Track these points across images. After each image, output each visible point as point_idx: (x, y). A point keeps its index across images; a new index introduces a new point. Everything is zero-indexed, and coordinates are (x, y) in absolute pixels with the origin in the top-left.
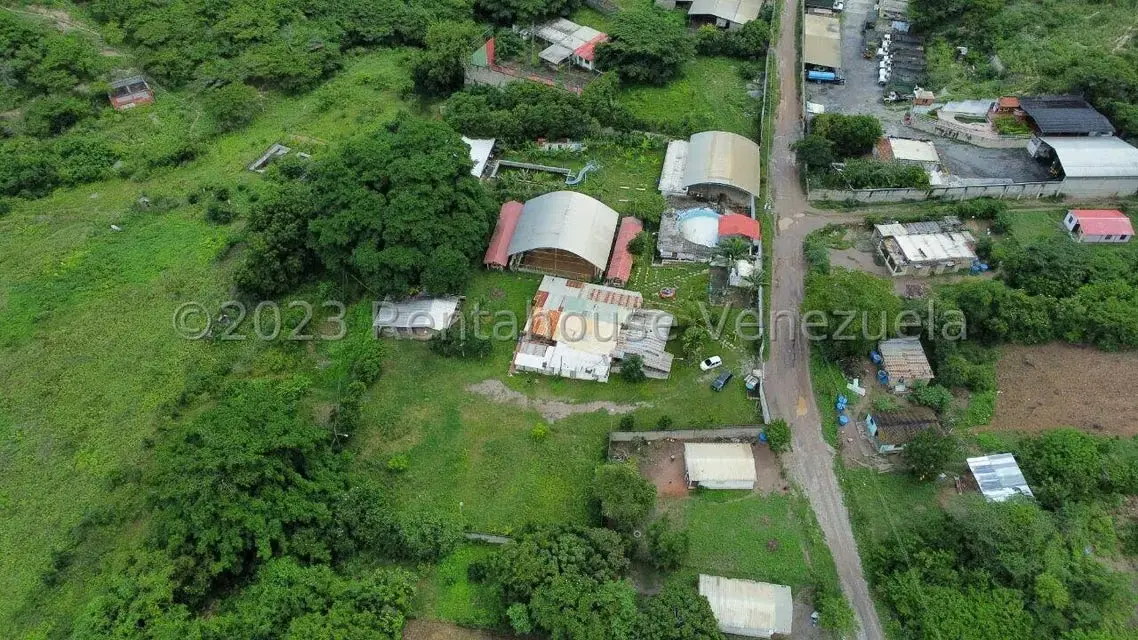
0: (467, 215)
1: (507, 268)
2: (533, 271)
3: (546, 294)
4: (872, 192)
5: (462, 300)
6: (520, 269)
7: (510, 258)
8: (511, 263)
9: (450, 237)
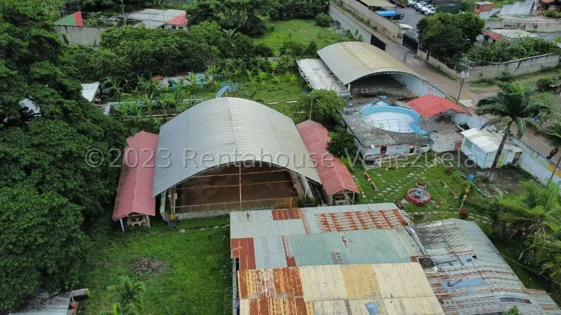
0: (62, 123)
1: (156, 219)
2: (203, 214)
3: (249, 243)
4: (520, 62)
5: (79, 299)
6: (181, 216)
7: (158, 199)
8: (162, 210)
9: (28, 170)
